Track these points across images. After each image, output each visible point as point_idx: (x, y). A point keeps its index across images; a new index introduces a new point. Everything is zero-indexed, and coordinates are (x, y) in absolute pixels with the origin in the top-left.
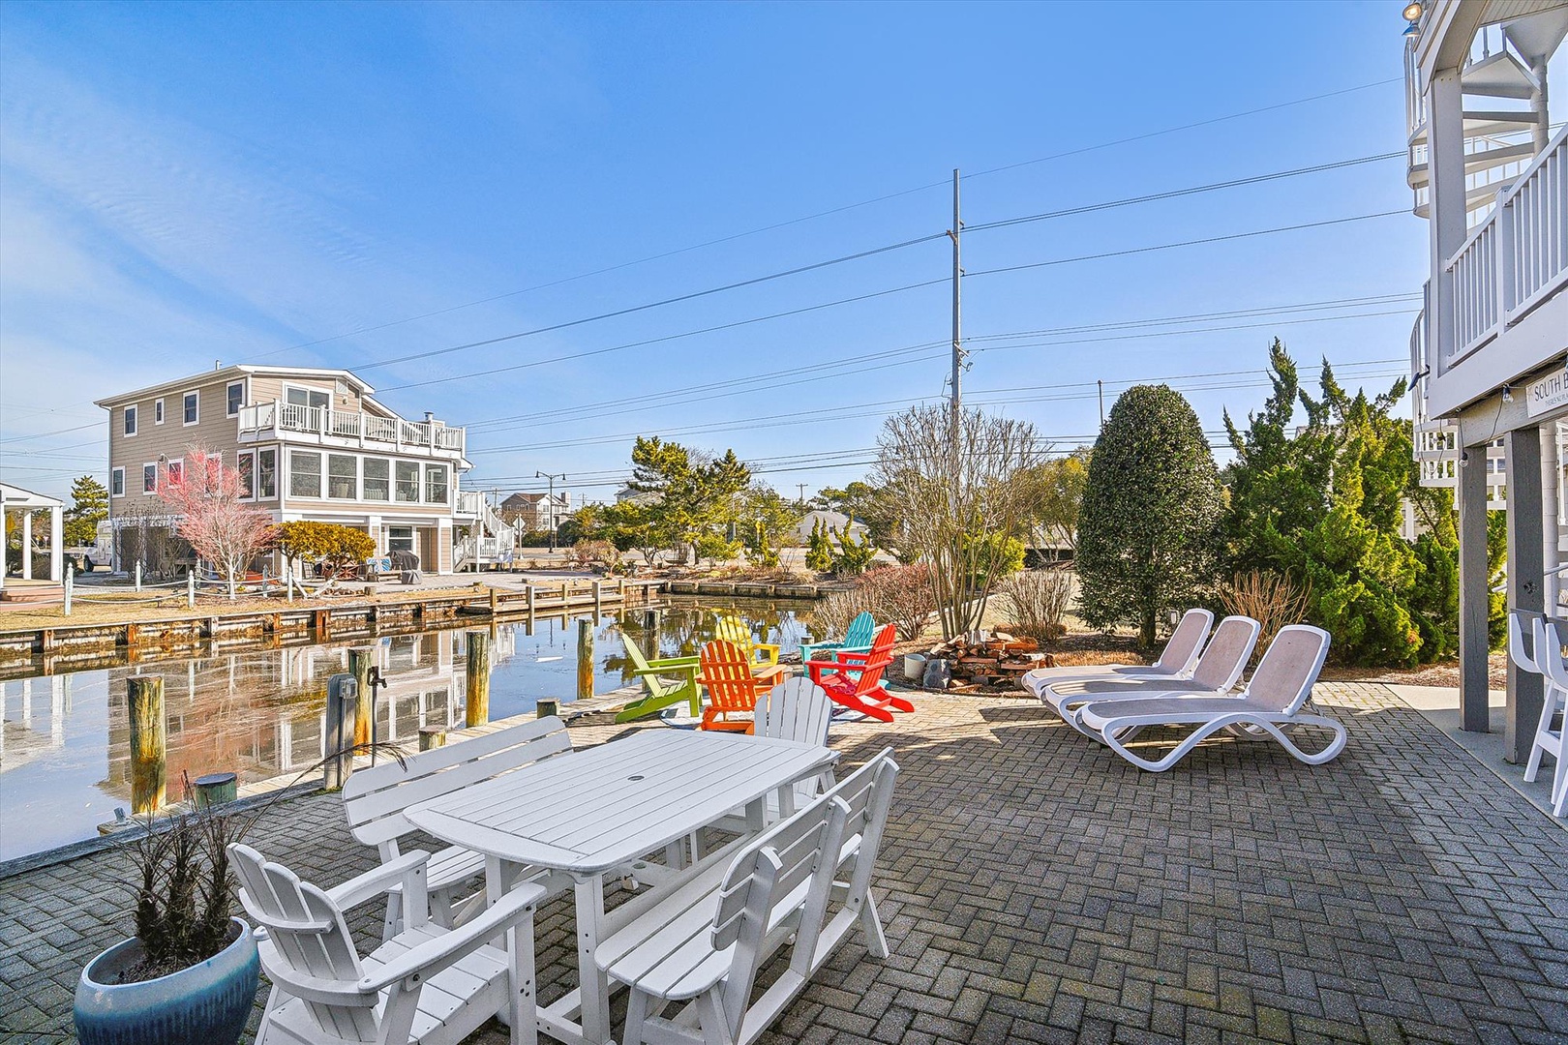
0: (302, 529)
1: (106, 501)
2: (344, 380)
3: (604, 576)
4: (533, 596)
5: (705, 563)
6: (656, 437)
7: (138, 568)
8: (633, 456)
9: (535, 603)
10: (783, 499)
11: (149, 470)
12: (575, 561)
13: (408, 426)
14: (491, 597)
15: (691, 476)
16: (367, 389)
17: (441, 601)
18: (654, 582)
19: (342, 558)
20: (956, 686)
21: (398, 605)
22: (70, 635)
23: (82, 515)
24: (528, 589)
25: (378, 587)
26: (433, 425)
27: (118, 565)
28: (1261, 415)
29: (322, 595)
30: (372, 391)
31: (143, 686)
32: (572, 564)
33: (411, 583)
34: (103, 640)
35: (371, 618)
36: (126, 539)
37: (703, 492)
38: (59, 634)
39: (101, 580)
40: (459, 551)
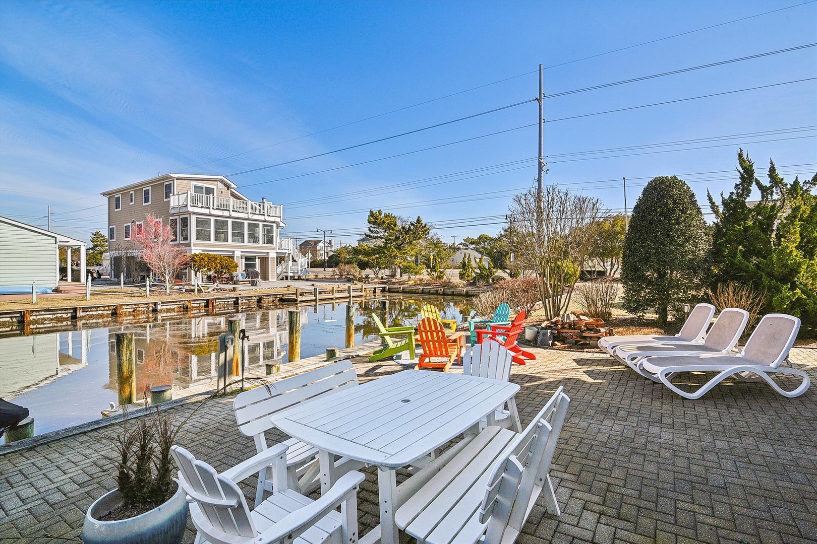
0: (202, 257)
1: (107, 243)
2: (222, 181)
3: (353, 283)
4: (318, 293)
5: (406, 277)
6: (380, 210)
7: (122, 276)
8: (368, 220)
9: (319, 297)
10: (444, 243)
11: (127, 227)
12: (338, 275)
13: (254, 204)
14: (296, 293)
15: (398, 230)
16: (233, 186)
17: (271, 295)
18: (379, 286)
19: (222, 272)
20: (557, 345)
21: (249, 297)
22: (90, 310)
23: (96, 250)
24: (315, 289)
25: (239, 287)
26: (266, 204)
27: (113, 275)
28: (732, 193)
29: (212, 291)
30: (236, 187)
31: (124, 338)
32: (336, 277)
33: (256, 285)
34: (105, 312)
35: (236, 303)
36: (116, 262)
37: (405, 239)
38: (85, 309)
39: (105, 282)
40: (280, 269)
